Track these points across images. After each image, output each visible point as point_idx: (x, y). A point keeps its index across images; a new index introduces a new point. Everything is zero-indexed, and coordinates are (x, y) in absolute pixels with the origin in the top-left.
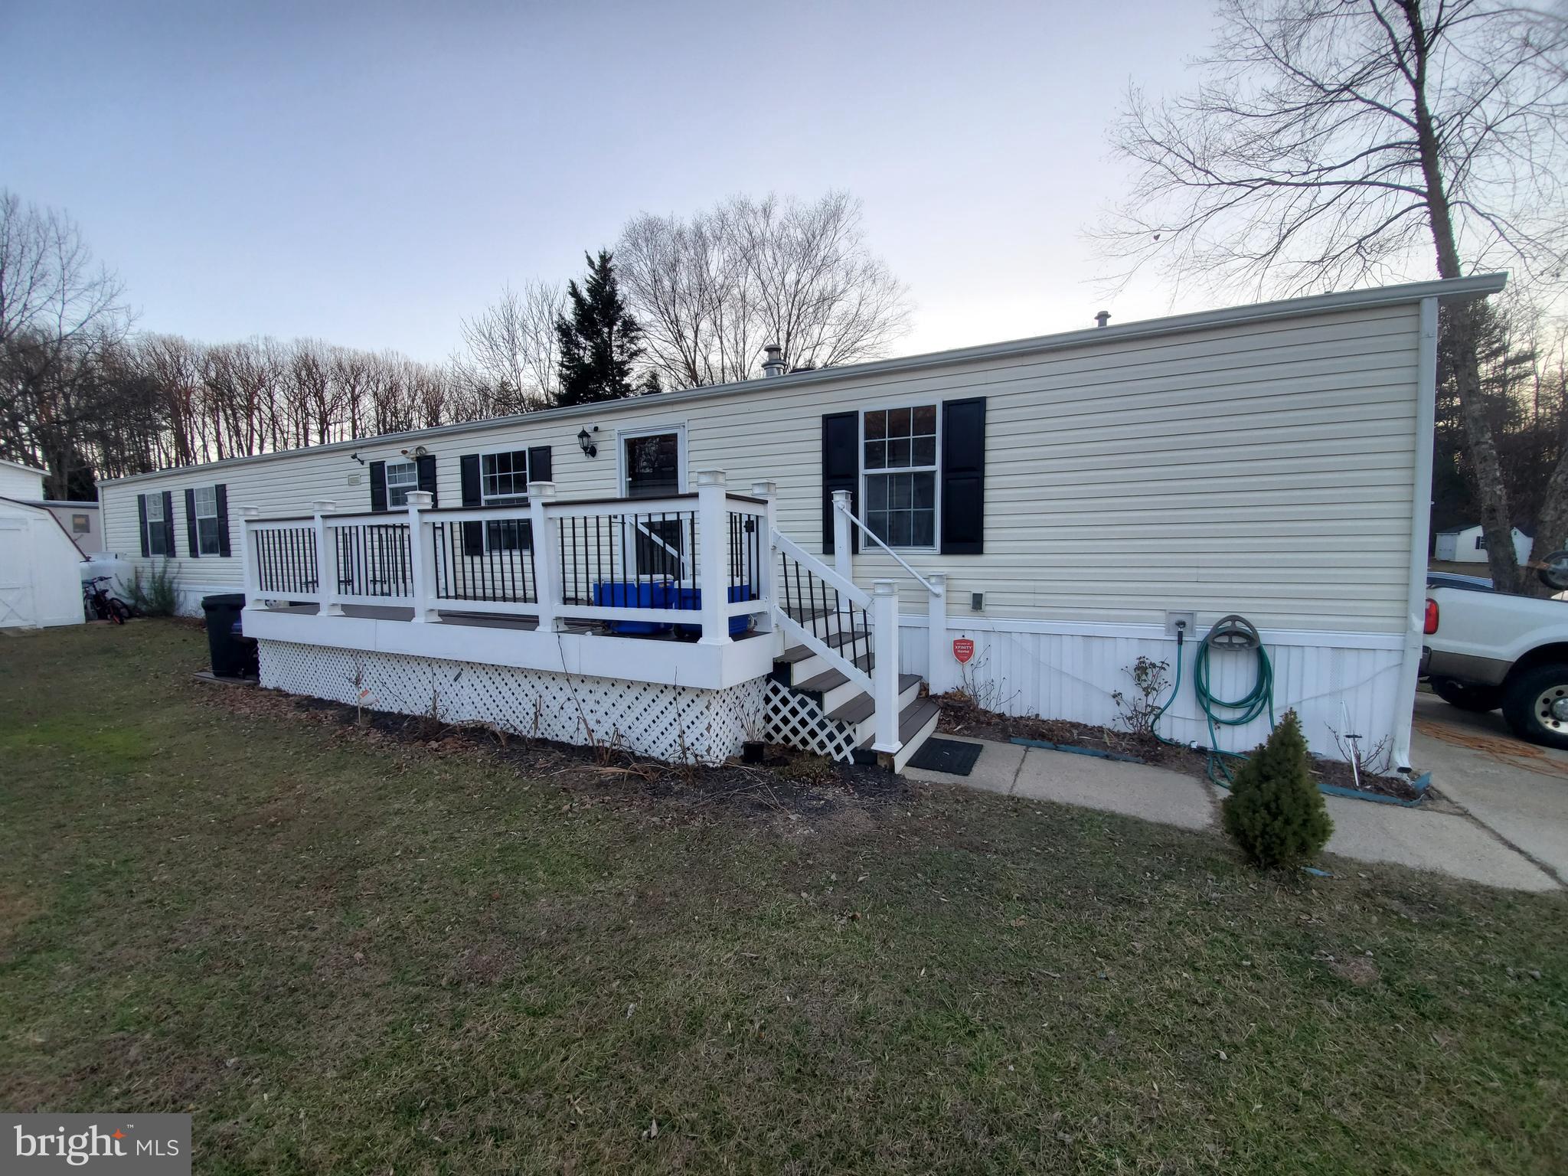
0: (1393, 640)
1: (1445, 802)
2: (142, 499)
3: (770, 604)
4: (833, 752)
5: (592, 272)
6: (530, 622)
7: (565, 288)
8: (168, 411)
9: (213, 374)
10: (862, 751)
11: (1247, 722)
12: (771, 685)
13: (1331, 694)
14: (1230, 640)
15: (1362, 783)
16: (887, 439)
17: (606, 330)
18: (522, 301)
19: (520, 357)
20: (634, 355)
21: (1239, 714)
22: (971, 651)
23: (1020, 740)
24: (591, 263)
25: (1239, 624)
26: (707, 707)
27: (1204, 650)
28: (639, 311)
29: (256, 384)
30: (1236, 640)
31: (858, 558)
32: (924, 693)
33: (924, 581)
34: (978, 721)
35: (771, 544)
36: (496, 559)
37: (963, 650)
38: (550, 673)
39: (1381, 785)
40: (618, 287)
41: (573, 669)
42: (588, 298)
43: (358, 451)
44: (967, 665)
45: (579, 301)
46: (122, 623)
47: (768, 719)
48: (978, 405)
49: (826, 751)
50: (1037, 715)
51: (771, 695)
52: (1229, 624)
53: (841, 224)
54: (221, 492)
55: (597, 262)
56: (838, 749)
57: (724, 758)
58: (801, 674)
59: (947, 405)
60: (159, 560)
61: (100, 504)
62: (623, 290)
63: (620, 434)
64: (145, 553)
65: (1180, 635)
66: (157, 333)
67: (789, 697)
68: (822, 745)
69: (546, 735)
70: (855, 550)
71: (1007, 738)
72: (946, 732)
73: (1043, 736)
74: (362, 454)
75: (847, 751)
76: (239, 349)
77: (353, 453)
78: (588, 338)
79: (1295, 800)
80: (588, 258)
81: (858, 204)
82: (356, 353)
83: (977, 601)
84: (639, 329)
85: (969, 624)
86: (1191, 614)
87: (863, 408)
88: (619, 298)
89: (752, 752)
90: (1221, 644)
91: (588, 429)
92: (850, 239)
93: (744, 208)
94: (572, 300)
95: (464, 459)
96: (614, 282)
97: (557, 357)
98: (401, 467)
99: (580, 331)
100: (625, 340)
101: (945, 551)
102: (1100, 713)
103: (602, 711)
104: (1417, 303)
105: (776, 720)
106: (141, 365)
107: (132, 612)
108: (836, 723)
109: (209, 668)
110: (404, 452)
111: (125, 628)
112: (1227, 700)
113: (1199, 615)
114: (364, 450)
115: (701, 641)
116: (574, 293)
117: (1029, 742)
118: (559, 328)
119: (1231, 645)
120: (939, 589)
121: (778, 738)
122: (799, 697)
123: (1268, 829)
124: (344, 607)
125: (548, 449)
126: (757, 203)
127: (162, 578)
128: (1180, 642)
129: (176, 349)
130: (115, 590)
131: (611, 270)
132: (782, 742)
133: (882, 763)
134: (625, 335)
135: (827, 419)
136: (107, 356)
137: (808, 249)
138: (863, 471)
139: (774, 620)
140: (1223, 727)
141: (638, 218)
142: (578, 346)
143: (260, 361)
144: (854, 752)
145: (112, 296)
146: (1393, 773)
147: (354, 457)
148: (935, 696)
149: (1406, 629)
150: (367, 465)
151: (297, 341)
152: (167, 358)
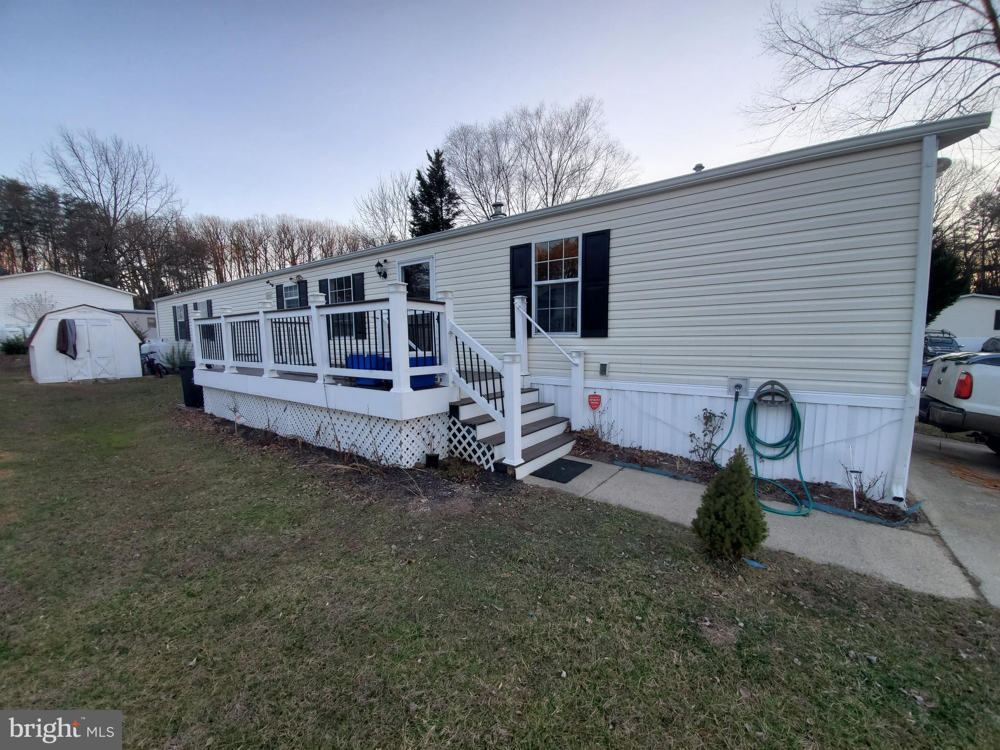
0: (895, 401)
1: (927, 525)
2: (174, 308)
3: (449, 368)
4: (485, 464)
5: (430, 164)
6: (313, 377)
7: (415, 175)
8: (212, 259)
9: (235, 238)
10: (498, 463)
11: (783, 458)
12: (452, 420)
13: (847, 440)
14: (773, 398)
15: (859, 506)
16: (548, 261)
17: (439, 200)
18: (389, 184)
19: (390, 220)
20: (457, 214)
21: (777, 451)
22: (600, 402)
23: (619, 463)
24: (430, 158)
25: (776, 387)
26: (400, 431)
27: (753, 406)
28: (458, 186)
29: (258, 242)
30: (777, 399)
31: (531, 340)
32: (568, 429)
33: (567, 355)
34: (598, 450)
35: (448, 330)
36: (337, 342)
37: (594, 402)
38: (320, 408)
39: (874, 509)
40: (446, 172)
41: (332, 406)
42: (428, 180)
43: (270, 279)
44: (597, 411)
45: (423, 183)
46: (161, 377)
47: (450, 441)
48: (605, 235)
49: (481, 463)
50: (640, 447)
51: (452, 426)
52: (769, 387)
53: (589, 118)
54: (209, 303)
55: (433, 156)
56: (487, 462)
57: (413, 464)
58: (466, 413)
59: (586, 236)
60: (182, 342)
61: (155, 311)
62: (449, 173)
63: (399, 264)
64: (177, 339)
65: (737, 394)
66: (205, 215)
67: (462, 428)
68: (479, 458)
69: (325, 445)
70: (529, 335)
71: (612, 460)
72: (575, 455)
73: (636, 461)
74: (272, 281)
75: (491, 464)
76: (249, 221)
77: (267, 280)
78: (429, 206)
79: (736, 511)
80: (428, 155)
81: (600, 103)
82: (310, 222)
83: (603, 369)
84: (459, 198)
85: (598, 384)
86: (746, 380)
87: (534, 241)
88: (447, 179)
89: (432, 460)
90: (766, 402)
91: (381, 262)
92: (596, 128)
93: (524, 114)
94: (419, 182)
95: (320, 282)
96: (443, 169)
97: (411, 218)
98: (291, 288)
99: (424, 202)
100: (450, 206)
101: (584, 335)
102: (681, 448)
103: (350, 432)
104: (920, 141)
105: (455, 442)
106: (197, 232)
107: (168, 372)
108: (486, 446)
109: (183, 400)
110: (291, 279)
111: (162, 380)
112: (769, 442)
113: (752, 380)
114: (274, 278)
115: (392, 390)
116: (419, 177)
117: (625, 464)
118: (411, 200)
119: (773, 402)
120: (577, 361)
121: (457, 453)
122: (467, 427)
123: (714, 530)
124: (238, 368)
125: (362, 274)
126: (532, 110)
127: (184, 352)
128: (736, 399)
129: (215, 223)
130: (160, 359)
131: (442, 161)
132: (459, 456)
133: (510, 472)
134: (450, 202)
135: (513, 249)
136: (179, 229)
137: (566, 136)
138: (534, 283)
139: (451, 379)
140: (766, 461)
141: (457, 127)
142: (422, 211)
143: (259, 230)
144: (494, 464)
145: (172, 194)
146: (888, 501)
147: (268, 282)
148: (575, 432)
149: (906, 393)
150: (275, 287)
151: (279, 216)
152: (211, 229)
